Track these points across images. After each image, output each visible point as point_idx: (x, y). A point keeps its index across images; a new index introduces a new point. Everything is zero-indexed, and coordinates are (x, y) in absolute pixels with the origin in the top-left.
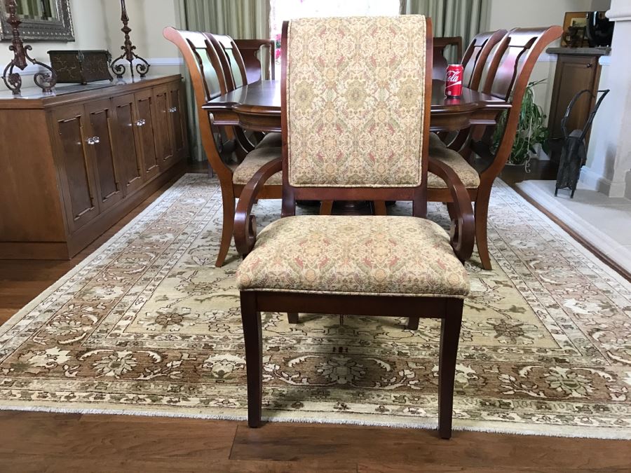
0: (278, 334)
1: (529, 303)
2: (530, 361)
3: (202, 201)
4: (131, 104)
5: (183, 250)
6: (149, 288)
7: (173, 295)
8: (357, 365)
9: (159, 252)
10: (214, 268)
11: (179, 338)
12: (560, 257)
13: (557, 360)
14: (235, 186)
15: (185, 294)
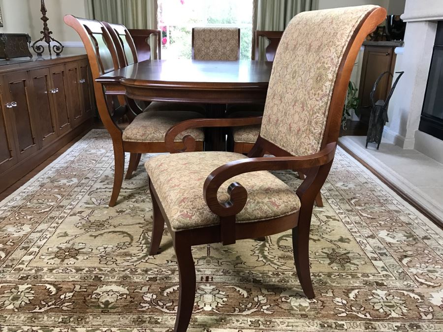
0: (156, 266)
1: (353, 234)
2: (356, 285)
3: (103, 151)
4: (46, 76)
5: (84, 192)
6: (53, 225)
7: (72, 231)
8: (221, 293)
9: (64, 194)
10: (107, 208)
11: (74, 271)
12: (373, 196)
13: (377, 283)
14: (124, 142)
15: (83, 231)
